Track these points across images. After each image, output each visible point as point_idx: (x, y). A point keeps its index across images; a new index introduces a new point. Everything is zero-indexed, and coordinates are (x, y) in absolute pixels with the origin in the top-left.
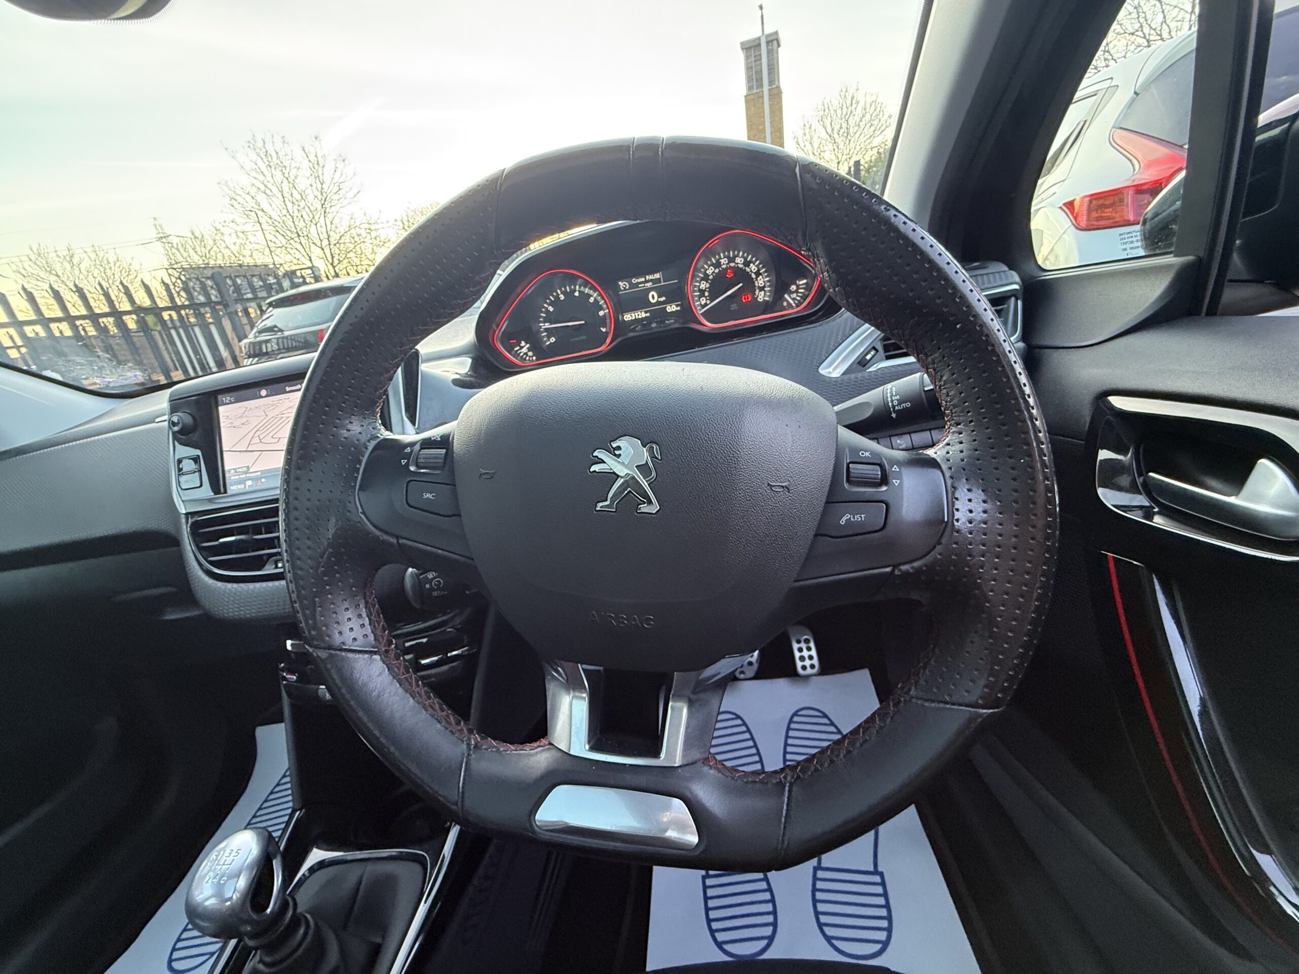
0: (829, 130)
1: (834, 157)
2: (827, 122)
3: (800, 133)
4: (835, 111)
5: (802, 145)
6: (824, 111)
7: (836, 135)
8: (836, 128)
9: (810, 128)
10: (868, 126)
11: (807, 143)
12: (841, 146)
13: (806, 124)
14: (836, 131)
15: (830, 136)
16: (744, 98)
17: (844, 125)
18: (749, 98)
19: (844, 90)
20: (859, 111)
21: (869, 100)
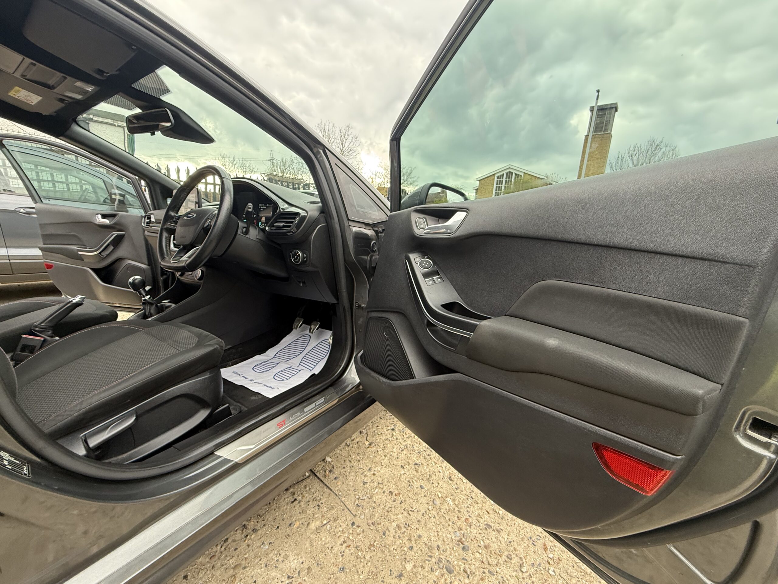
2: (635, 158)
4: (642, 152)
6: (635, 151)
16: (584, 137)
18: (588, 137)
19: (652, 141)
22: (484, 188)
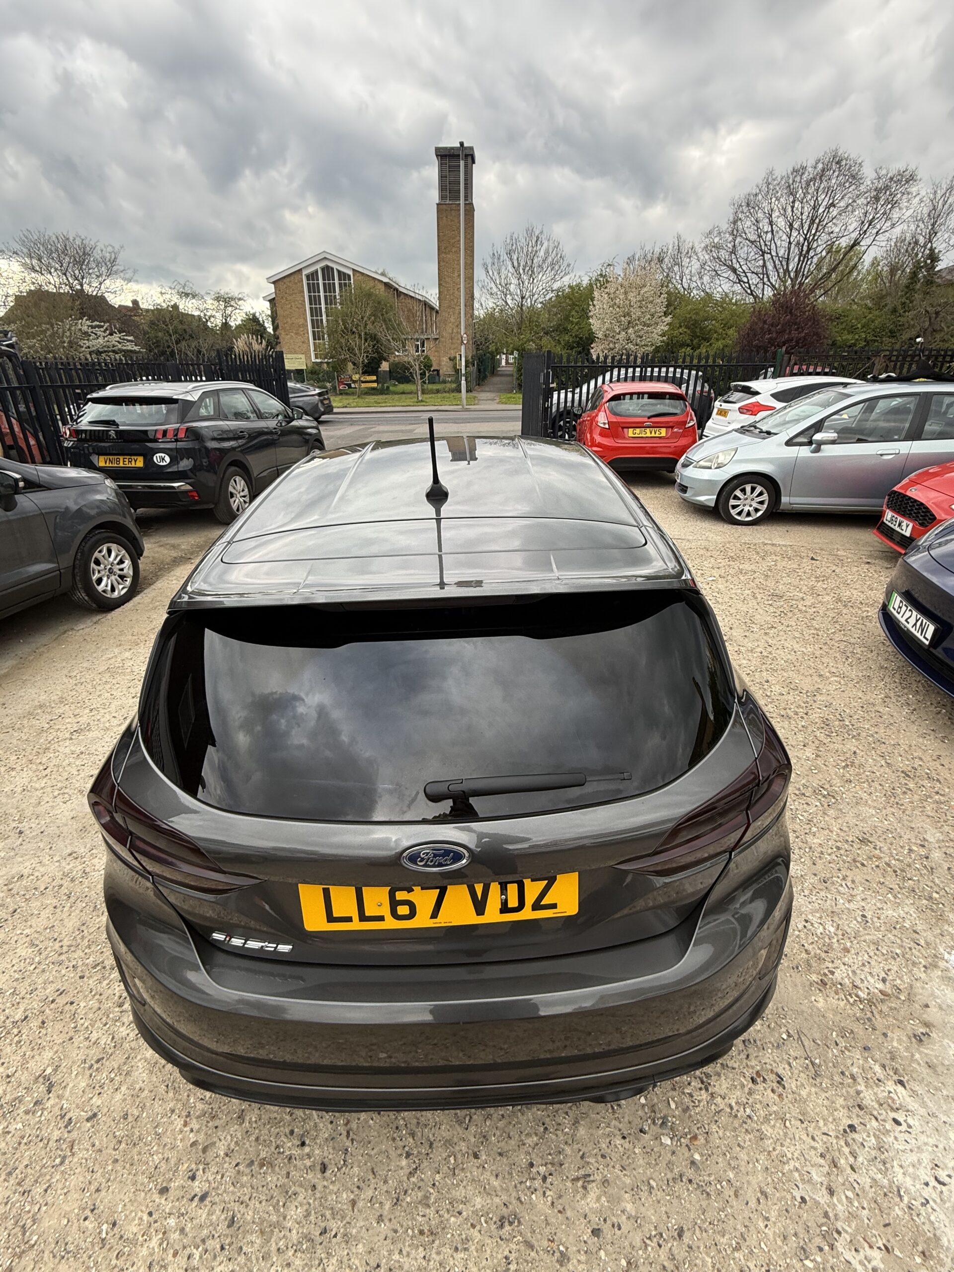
0: (516, 264)
1: (519, 292)
3: (489, 261)
4: (522, 248)
5: (491, 273)
7: (521, 271)
8: (522, 263)
9: (499, 259)
10: (549, 268)
11: (495, 274)
12: (526, 283)
13: (496, 254)
14: (521, 267)
15: (516, 271)
16: (436, 206)
17: (529, 263)
20: (542, 253)
21: (552, 245)
22: (286, 301)
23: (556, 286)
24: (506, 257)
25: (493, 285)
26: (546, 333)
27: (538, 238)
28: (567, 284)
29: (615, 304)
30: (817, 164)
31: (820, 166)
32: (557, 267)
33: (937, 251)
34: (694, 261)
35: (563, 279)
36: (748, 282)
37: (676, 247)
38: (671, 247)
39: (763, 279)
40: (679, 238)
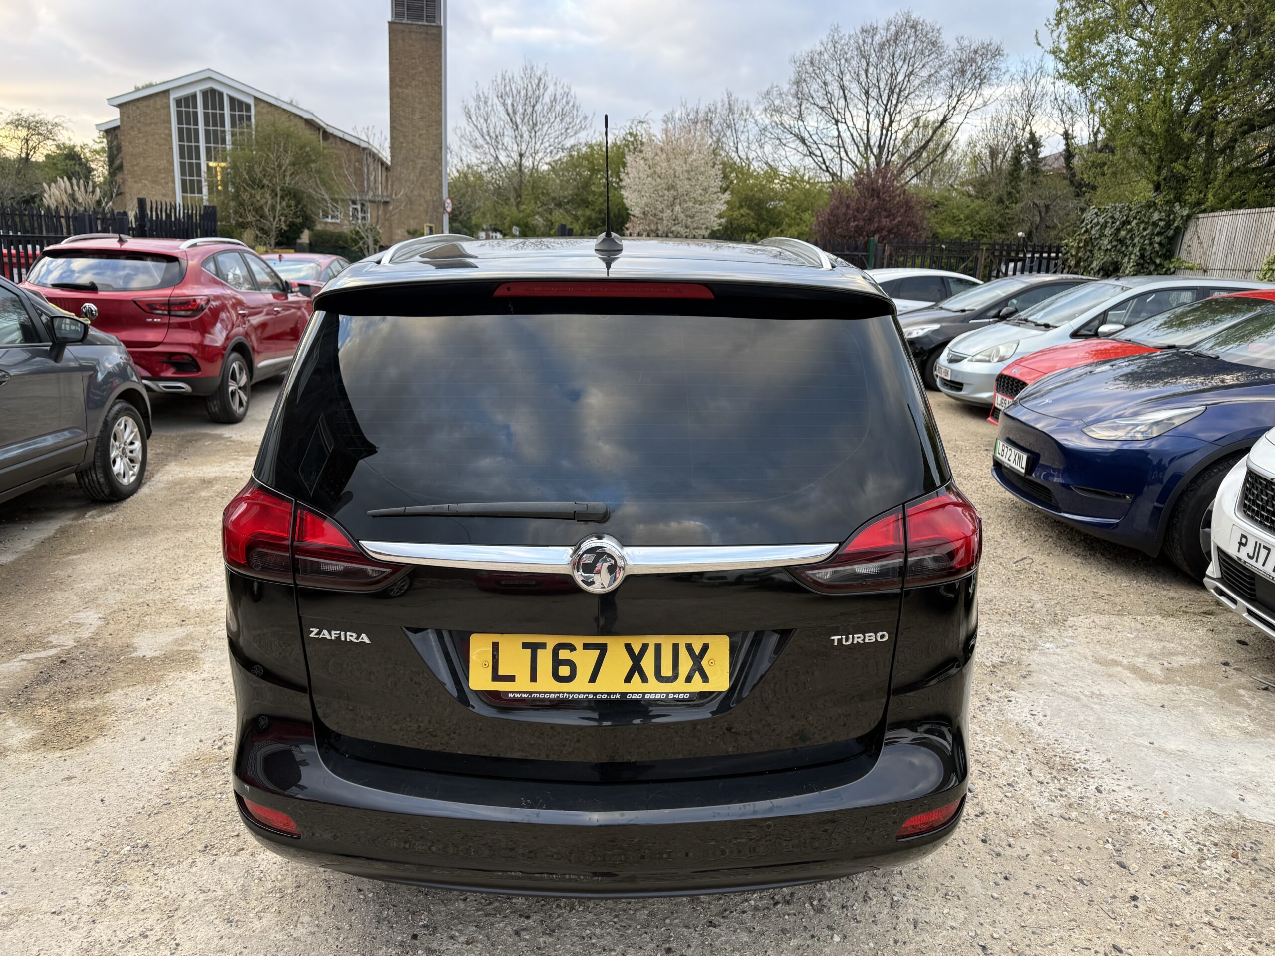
0: (510, 111)
1: (515, 147)
2: (509, 102)
3: (472, 104)
4: (519, 91)
5: (474, 118)
6: (505, 86)
7: (519, 121)
8: (520, 110)
9: (486, 102)
10: (558, 120)
11: (482, 121)
12: (526, 136)
13: (481, 96)
14: (518, 116)
15: (512, 120)
16: (387, 25)
17: (530, 110)
18: (395, 27)
19: (529, 67)
20: (547, 99)
21: (560, 91)
22: (140, 132)
23: (569, 143)
24: (495, 100)
25: (476, 135)
26: (559, 205)
27: (540, 79)
28: (583, 141)
29: (655, 172)
30: (889, 26)
31: (893, 29)
32: (567, 119)
33: (1037, 135)
34: (751, 126)
35: (579, 135)
36: (822, 156)
37: (726, 106)
38: (719, 105)
39: (839, 153)
40: (729, 95)
